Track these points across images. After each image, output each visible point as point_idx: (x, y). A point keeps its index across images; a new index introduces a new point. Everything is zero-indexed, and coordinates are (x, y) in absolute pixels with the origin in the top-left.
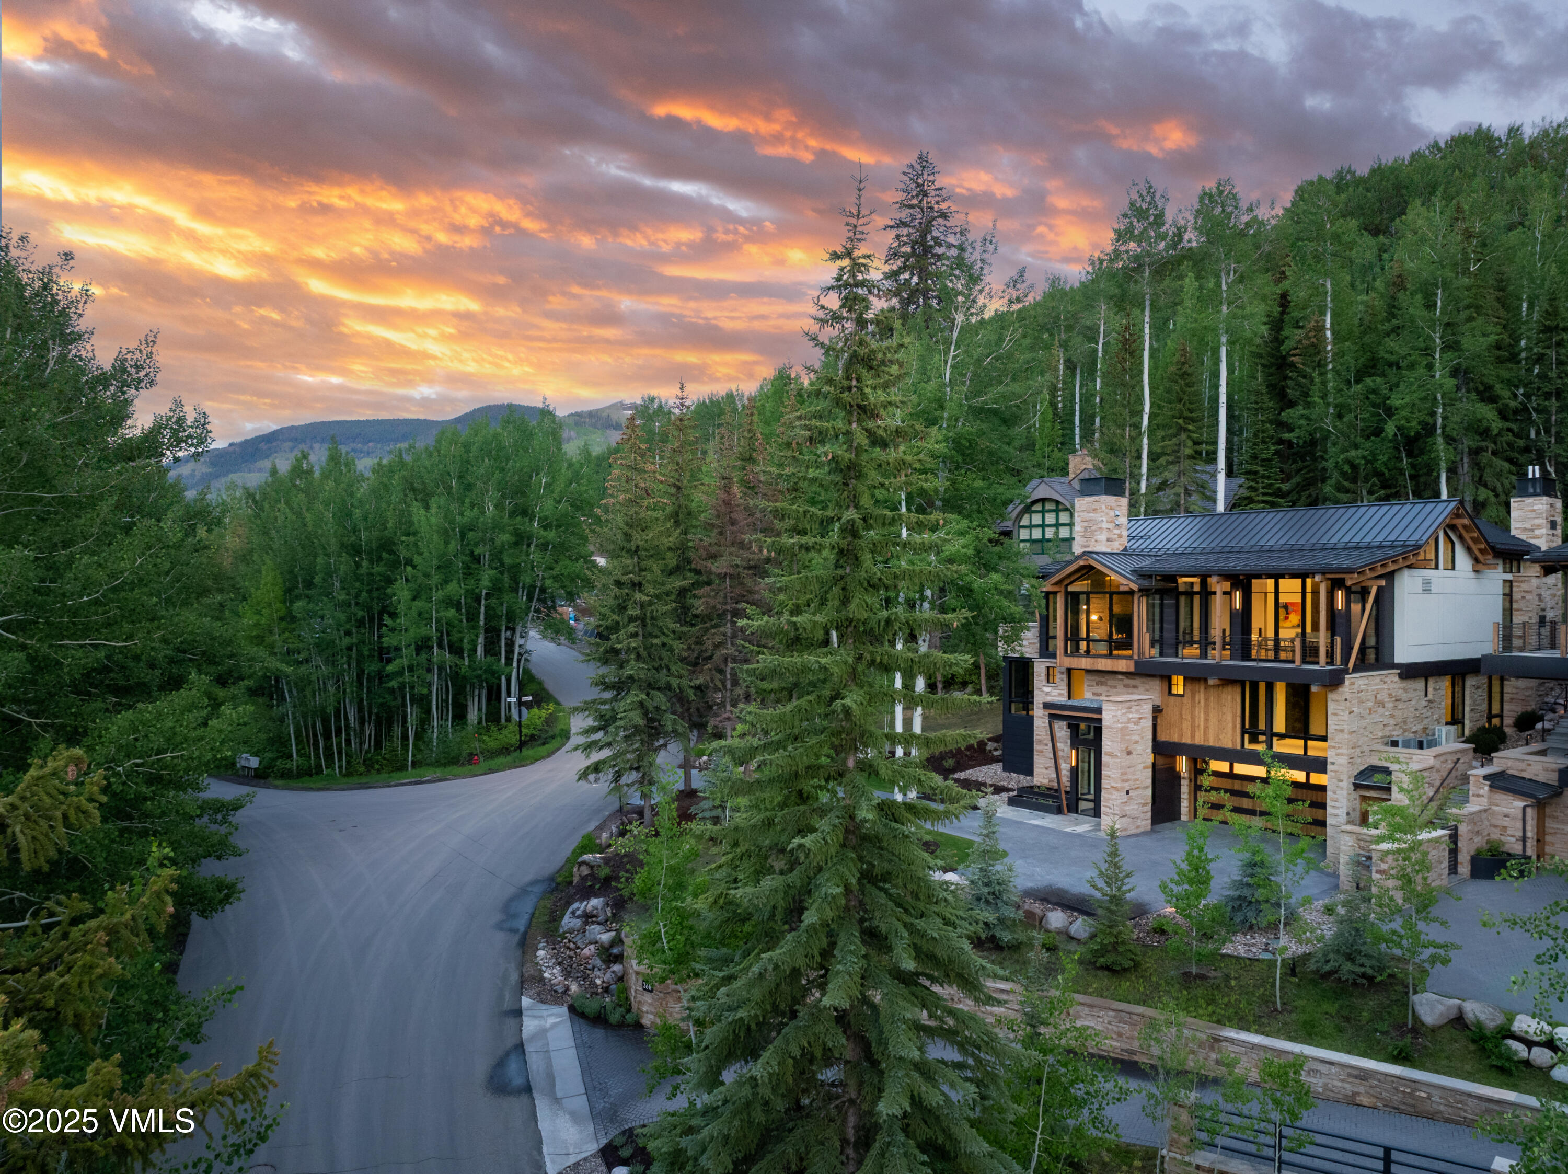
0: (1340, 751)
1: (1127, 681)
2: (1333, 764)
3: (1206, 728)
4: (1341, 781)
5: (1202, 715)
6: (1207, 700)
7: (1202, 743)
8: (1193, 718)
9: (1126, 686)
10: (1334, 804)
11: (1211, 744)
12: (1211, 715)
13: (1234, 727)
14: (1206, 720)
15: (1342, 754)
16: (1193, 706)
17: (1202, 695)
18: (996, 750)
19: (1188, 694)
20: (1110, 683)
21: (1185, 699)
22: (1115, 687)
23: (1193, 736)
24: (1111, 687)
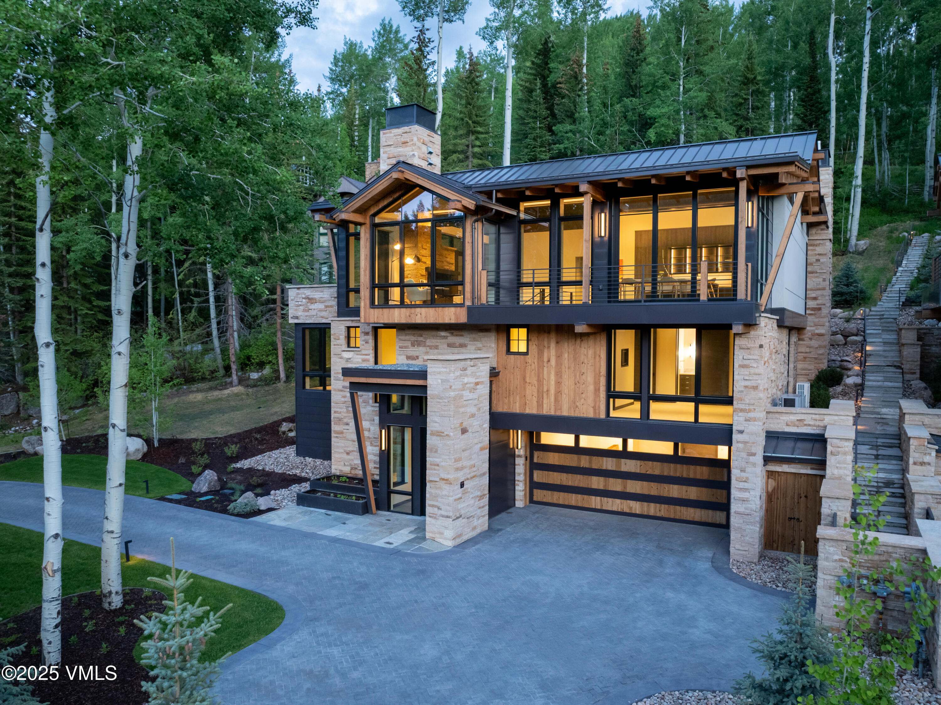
0: (751, 415)
1: (452, 339)
2: (741, 432)
3: (558, 392)
4: (754, 455)
5: (553, 377)
6: (559, 357)
7: (552, 413)
8: (540, 381)
9: (449, 345)
10: (742, 485)
11: (565, 413)
12: (565, 376)
13: (597, 390)
14: (558, 383)
15: (755, 420)
16: (541, 367)
17: (553, 352)
19: (534, 349)
20: (429, 342)
21: (529, 358)
22: (436, 347)
23: (540, 404)
24: (431, 347)
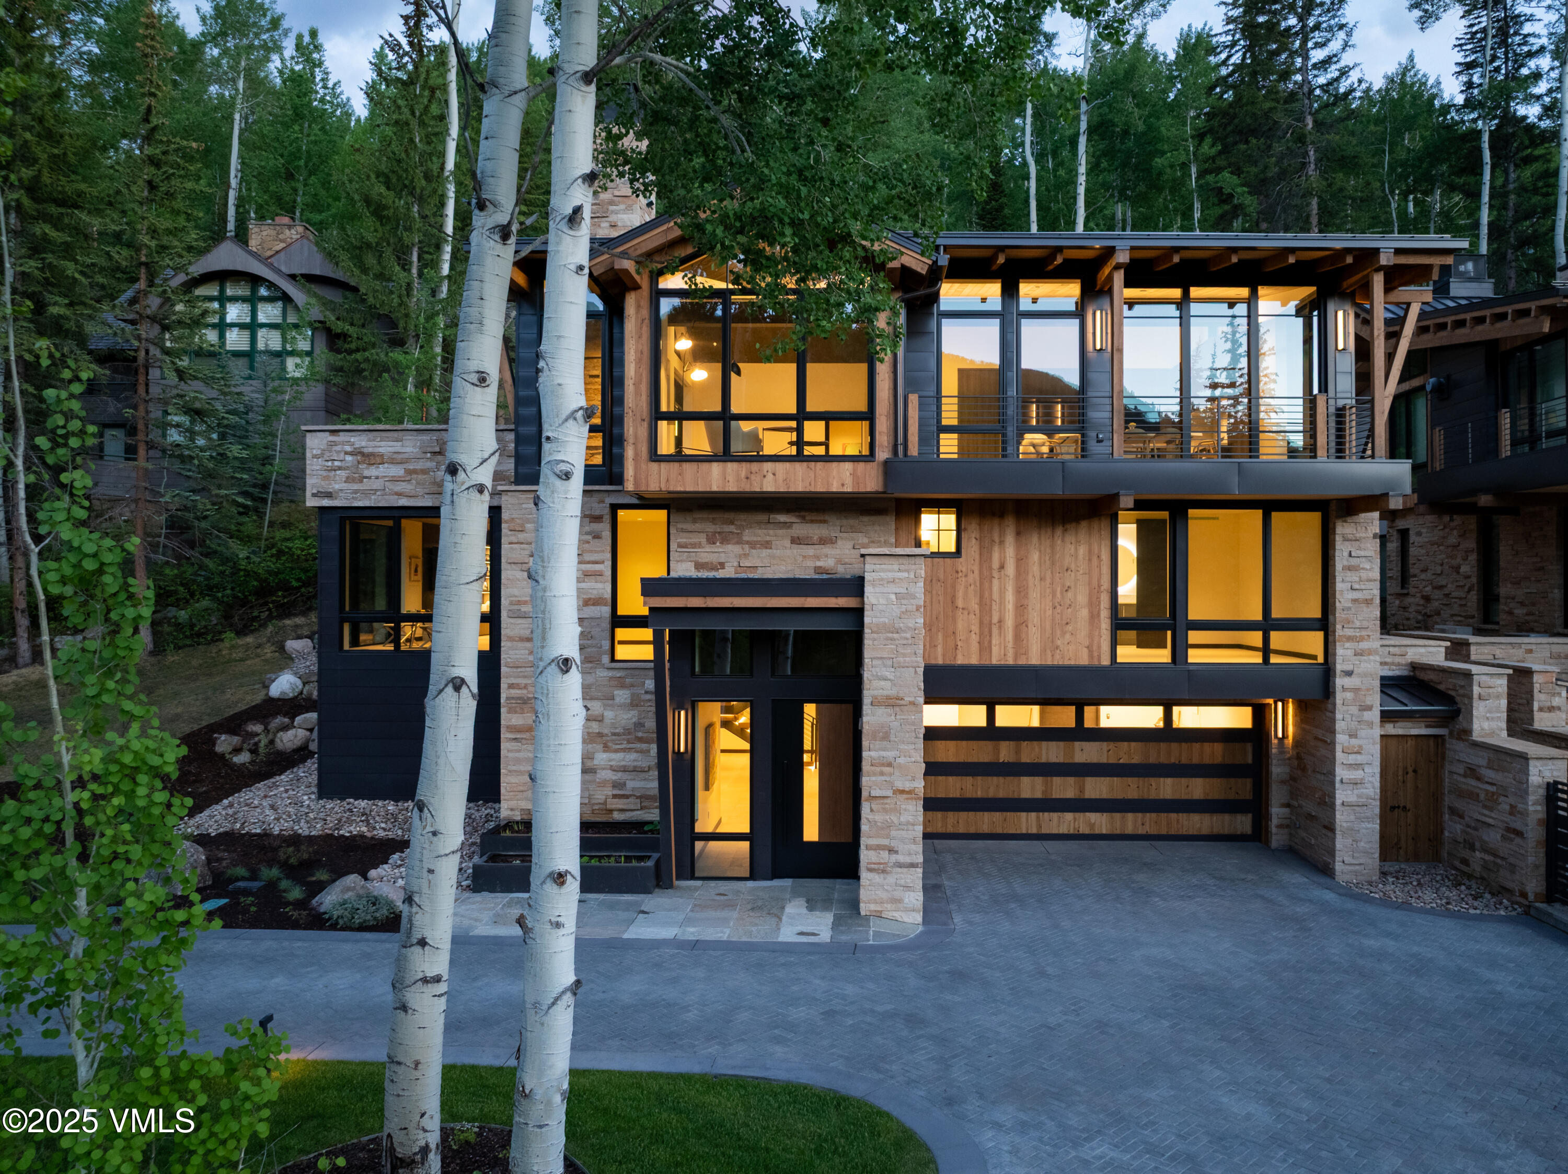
0: (1364, 645)
1: (801, 529)
2: (1349, 674)
3: (1021, 625)
4: (1369, 708)
5: (1010, 597)
6: (1020, 561)
7: (1010, 661)
8: (985, 605)
9: (796, 541)
10: (1352, 759)
11: (1034, 659)
12: (1034, 595)
13: (1094, 617)
14: (1021, 608)
15: (1370, 652)
16: (985, 579)
17: (1010, 551)
18: (237, 750)
19: (971, 548)
20: (747, 535)
21: (961, 563)
22: (767, 545)
23: (985, 647)
24: (753, 545)
